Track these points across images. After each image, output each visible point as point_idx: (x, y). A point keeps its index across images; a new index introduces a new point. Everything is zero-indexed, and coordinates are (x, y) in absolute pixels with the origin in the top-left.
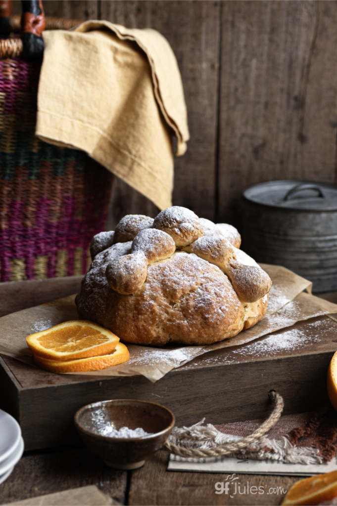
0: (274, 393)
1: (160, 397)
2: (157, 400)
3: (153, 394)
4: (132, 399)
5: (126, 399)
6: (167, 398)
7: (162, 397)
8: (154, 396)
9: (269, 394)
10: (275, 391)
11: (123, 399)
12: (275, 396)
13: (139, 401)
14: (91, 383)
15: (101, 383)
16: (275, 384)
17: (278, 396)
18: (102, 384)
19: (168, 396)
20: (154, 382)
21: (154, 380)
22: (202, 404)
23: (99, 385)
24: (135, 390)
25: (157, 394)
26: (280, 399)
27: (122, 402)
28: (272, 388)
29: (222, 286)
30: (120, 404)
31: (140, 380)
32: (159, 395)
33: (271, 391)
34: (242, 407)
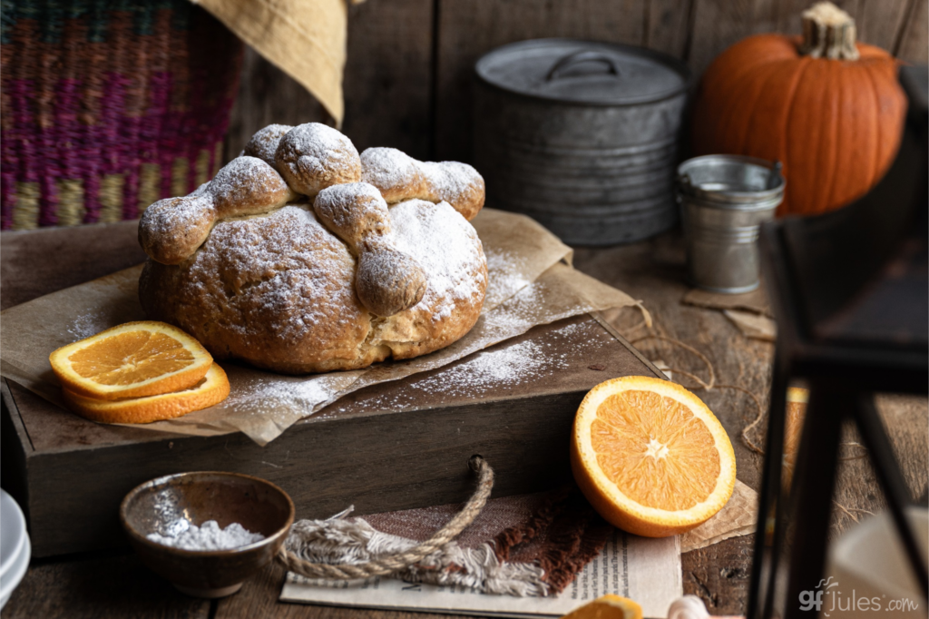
0: (478, 461)
1: (276, 466)
2: (271, 471)
3: (264, 462)
4: (227, 470)
5: (217, 470)
6: (289, 468)
7: (281, 467)
8: (266, 466)
9: (471, 461)
10: (481, 457)
11: (211, 470)
12: (481, 465)
13: (238, 474)
14: (154, 443)
15: (172, 444)
16: (481, 445)
17: (485, 467)
18: (174, 446)
19: (291, 465)
20: (263, 445)
21: (263, 441)
22: (351, 478)
23: (168, 447)
24: (232, 454)
25: (272, 462)
26: (488, 472)
27: (209, 475)
28: (476, 452)
30: (206, 479)
31: (240, 440)
32: (275, 463)
33: (474, 457)
34: (422, 484)
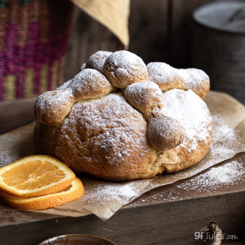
0: (213, 225)
1: (110, 231)
2: (108, 233)
3: (104, 229)
4: (85, 234)
5: (80, 233)
6: (117, 231)
7: (113, 231)
8: (105, 231)
9: (210, 225)
10: (215, 223)
11: (77, 233)
12: (215, 228)
13: (92, 236)
14: (48, 220)
15: (57, 220)
16: (215, 217)
17: (217, 228)
18: (58, 221)
19: (118, 230)
20: (105, 221)
21: (105, 219)
22: (148, 236)
23: (55, 222)
24: (88, 225)
25: (108, 229)
26: (219, 231)
27: (76, 236)
28: (212, 221)
29: (132, 132)
30: (75, 238)
31: (92, 218)
32: (110, 229)
33: (211, 223)
34: (185, 238)
